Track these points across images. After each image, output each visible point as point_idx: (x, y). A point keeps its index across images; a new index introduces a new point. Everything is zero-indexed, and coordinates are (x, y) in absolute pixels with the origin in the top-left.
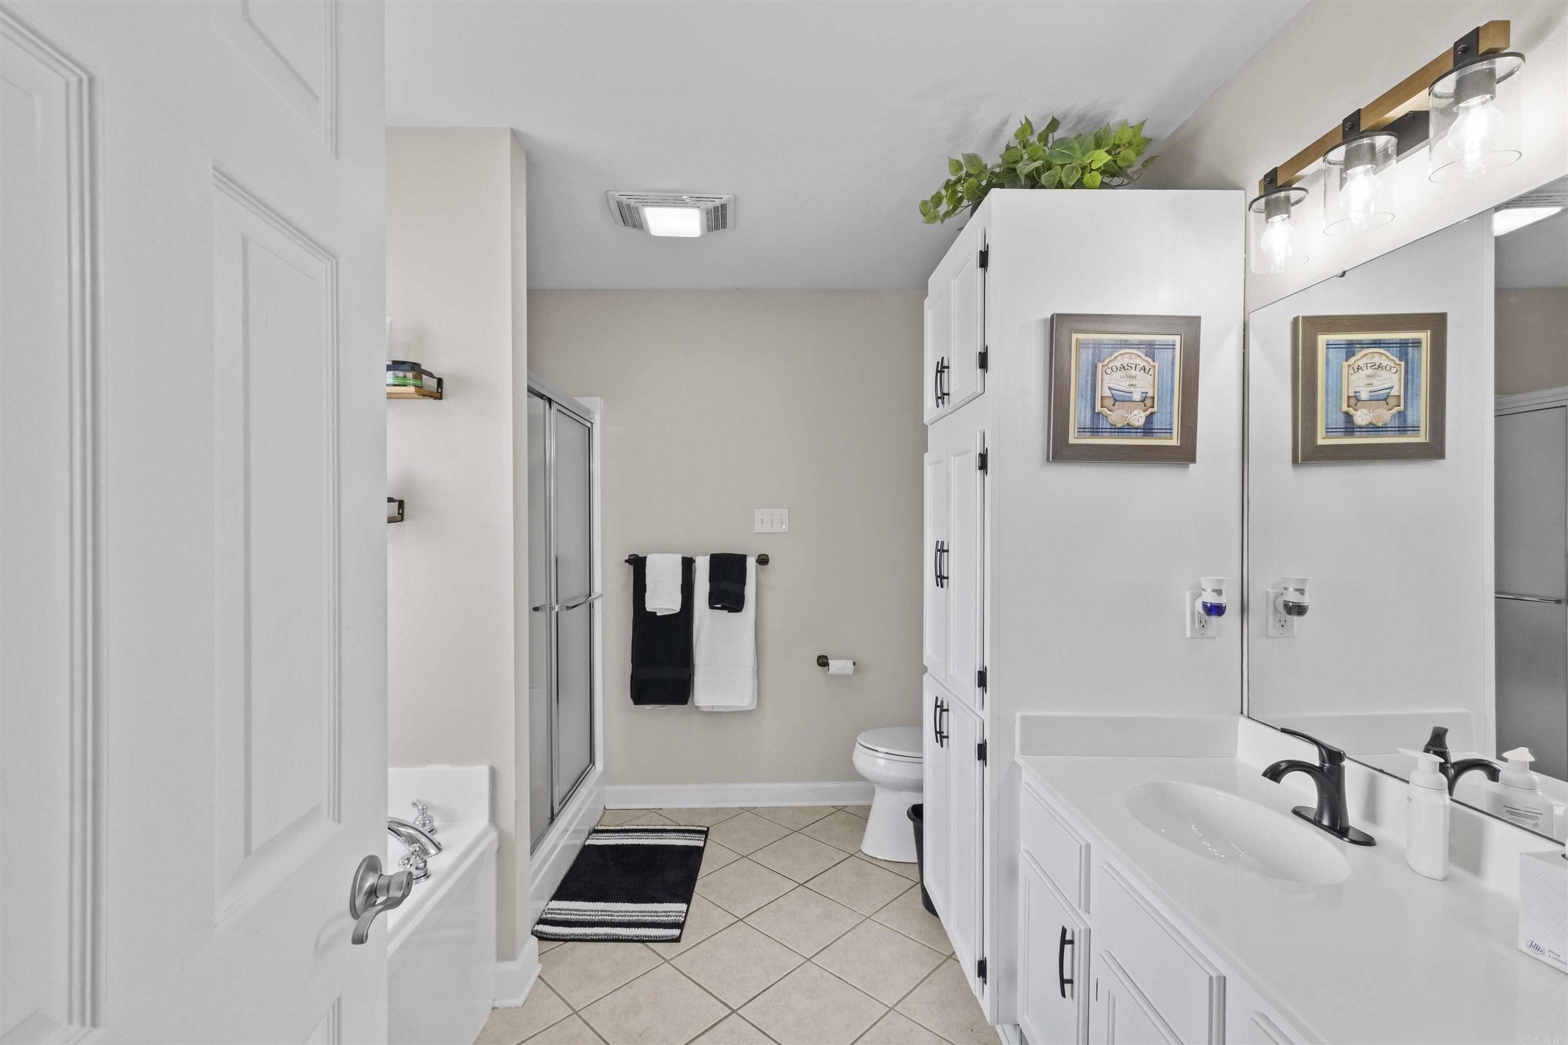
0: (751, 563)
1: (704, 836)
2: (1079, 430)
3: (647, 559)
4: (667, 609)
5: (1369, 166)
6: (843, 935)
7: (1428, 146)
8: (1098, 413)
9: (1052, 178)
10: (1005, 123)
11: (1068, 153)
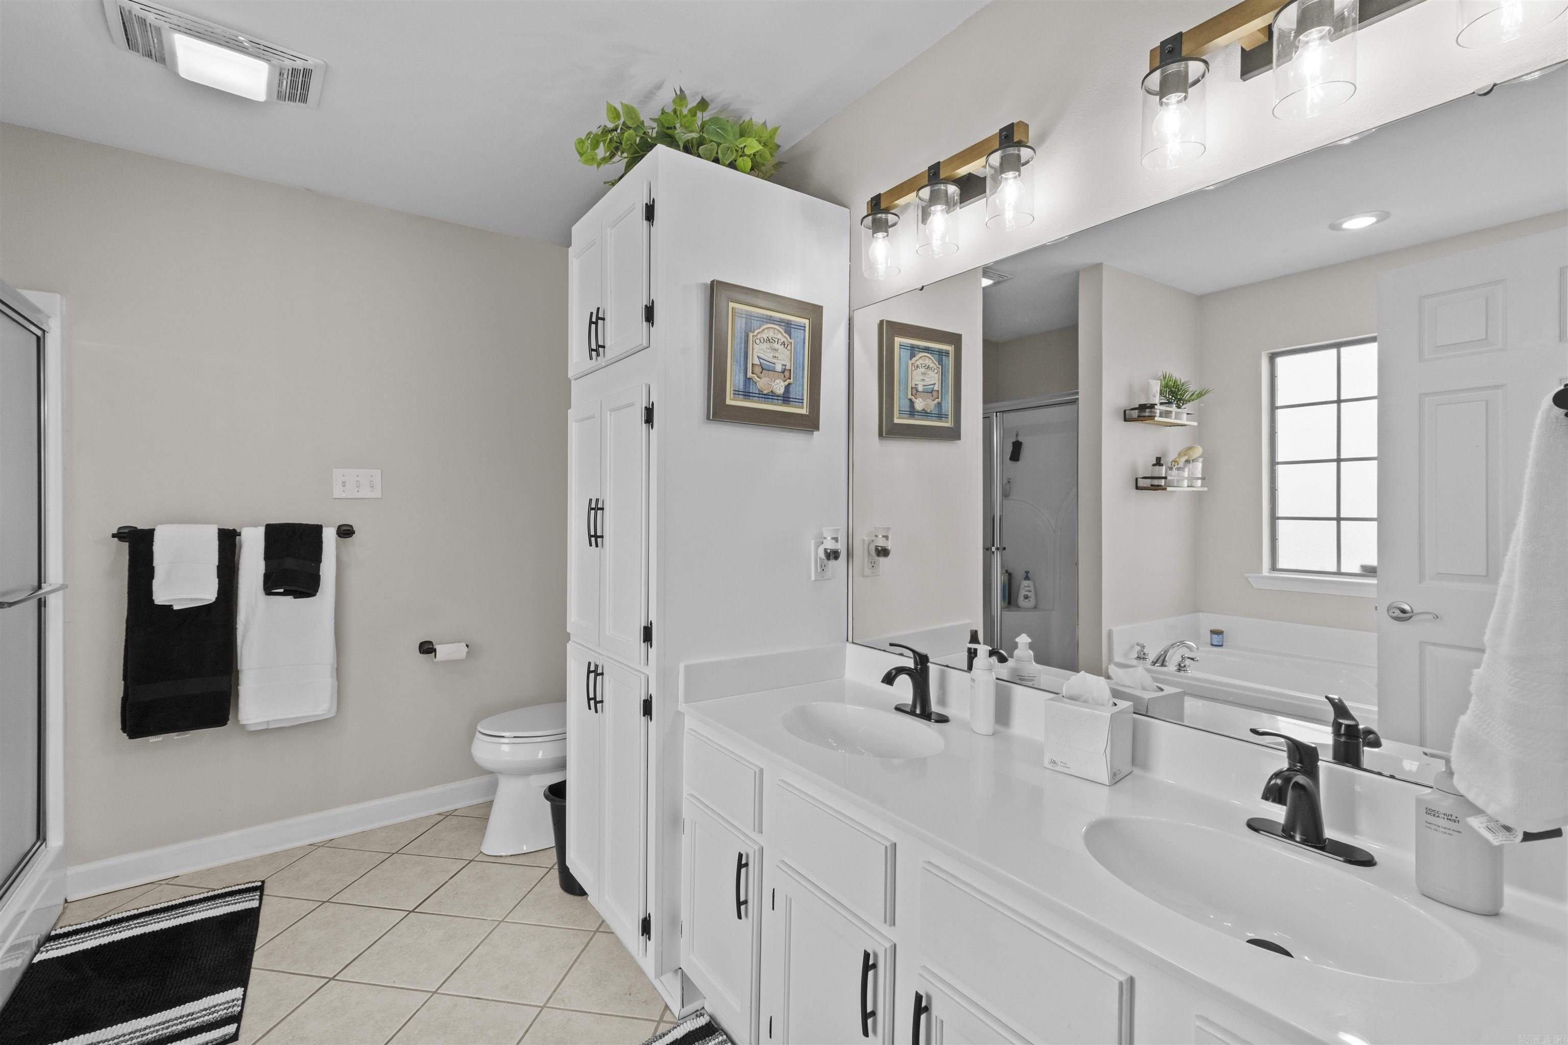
0: (329, 536)
1: (259, 894)
2: (734, 392)
3: (155, 532)
4: (192, 600)
5: (944, 207)
6: (474, 950)
7: (986, 198)
8: (750, 379)
9: (708, 152)
10: (659, 87)
11: (722, 133)
